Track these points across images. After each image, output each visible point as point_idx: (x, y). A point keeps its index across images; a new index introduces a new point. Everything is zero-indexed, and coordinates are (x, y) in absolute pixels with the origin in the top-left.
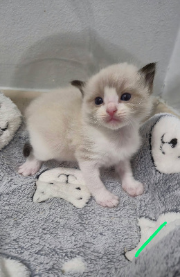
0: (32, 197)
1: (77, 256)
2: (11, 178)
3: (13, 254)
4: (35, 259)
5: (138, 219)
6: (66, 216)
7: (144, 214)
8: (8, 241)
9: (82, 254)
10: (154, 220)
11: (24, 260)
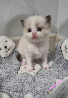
0: (17, 72)
1: (29, 93)
2: (12, 66)
3: (6, 92)
4: (14, 93)
5: (56, 79)
6: (28, 79)
7: (58, 77)
8: (6, 87)
9: (31, 92)
10: (62, 79)
11: (10, 94)
